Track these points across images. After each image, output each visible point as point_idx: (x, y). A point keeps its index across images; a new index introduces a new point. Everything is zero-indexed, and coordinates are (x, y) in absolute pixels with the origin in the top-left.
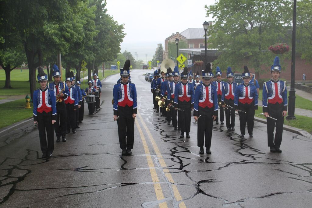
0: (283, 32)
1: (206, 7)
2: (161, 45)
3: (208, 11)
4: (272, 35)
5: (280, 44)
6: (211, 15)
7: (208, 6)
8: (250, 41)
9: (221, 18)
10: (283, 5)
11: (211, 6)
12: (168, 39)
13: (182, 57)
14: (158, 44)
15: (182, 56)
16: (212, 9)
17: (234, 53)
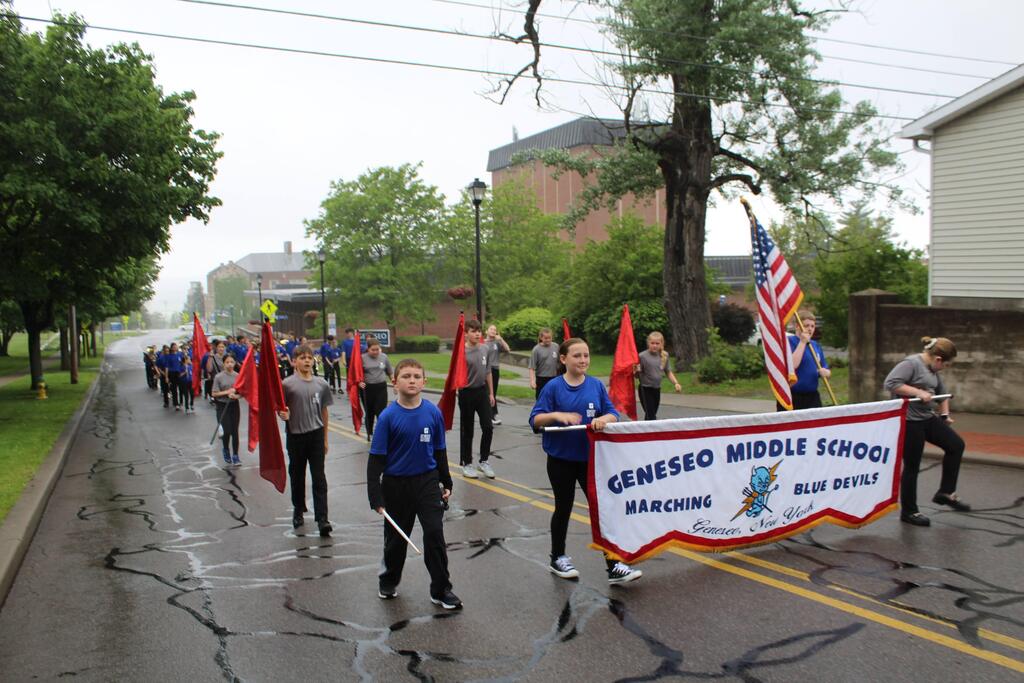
0: (430, 262)
1: (305, 222)
2: (199, 284)
3: (308, 229)
4: (413, 268)
5: (462, 286)
6: (314, 236)
7: (309, 221)
8: (381, 276)
9: (329, 240)
10: (424, 220)
11: (313, 221)
12: (214, 272)
13: (269, 306)
14: (192, 283)
15: (270, 303)
16: (316, 226)
17: (354, 296)
